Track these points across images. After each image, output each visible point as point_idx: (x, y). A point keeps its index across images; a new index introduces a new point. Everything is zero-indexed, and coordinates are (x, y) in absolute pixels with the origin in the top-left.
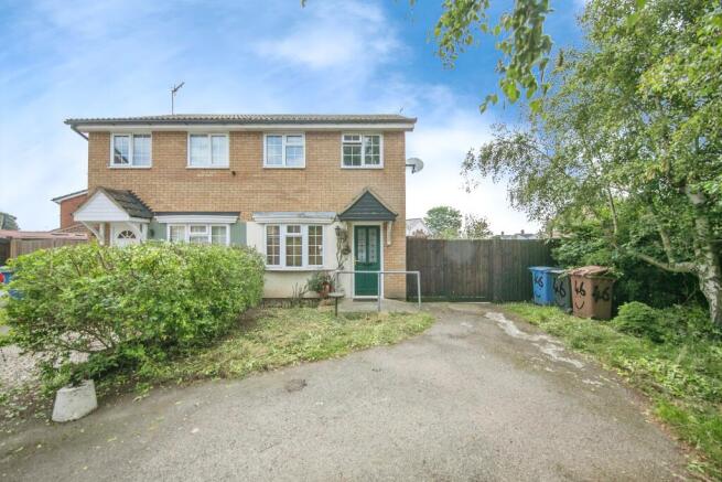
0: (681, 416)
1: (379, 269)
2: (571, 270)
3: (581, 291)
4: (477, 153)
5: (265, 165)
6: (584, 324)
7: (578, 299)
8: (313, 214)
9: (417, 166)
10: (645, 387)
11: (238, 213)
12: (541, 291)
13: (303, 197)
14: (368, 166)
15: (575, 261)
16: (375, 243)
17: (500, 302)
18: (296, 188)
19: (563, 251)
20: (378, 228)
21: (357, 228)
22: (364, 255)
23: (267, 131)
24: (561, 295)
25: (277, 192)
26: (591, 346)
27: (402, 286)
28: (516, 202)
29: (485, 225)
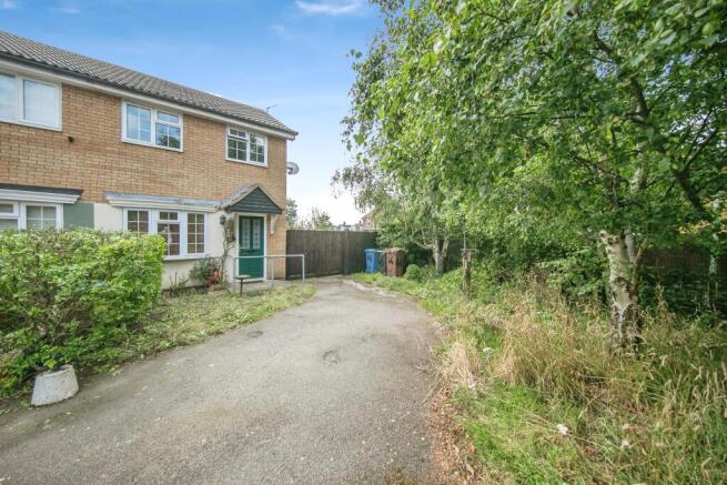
0: (427, 304)
1: (263, 254)
2: (386, 250)
3: (391, 262)
4: (342, 173)
5: (124, 138)
6: (394, 279)
7: (390, 266)
8: (191, 201)
9: (294, 170)
10: (417, 299)
11: (79, 192)
12: (370, 264)
13: (180, 183)
14: (253, 163)
15: (388, 245)
16: (259, 232)
17: (349, 274)
18: (170, 171)
19: (383, 239)
20: (262, 219)
21: (240, 217)
22: (248, 242)
23: (128, 100)
24: (381, 266)
25: (143, 172)
26: (397, 288)
27: (282, 268)
28: (358, 205)
29: (327, 218)
